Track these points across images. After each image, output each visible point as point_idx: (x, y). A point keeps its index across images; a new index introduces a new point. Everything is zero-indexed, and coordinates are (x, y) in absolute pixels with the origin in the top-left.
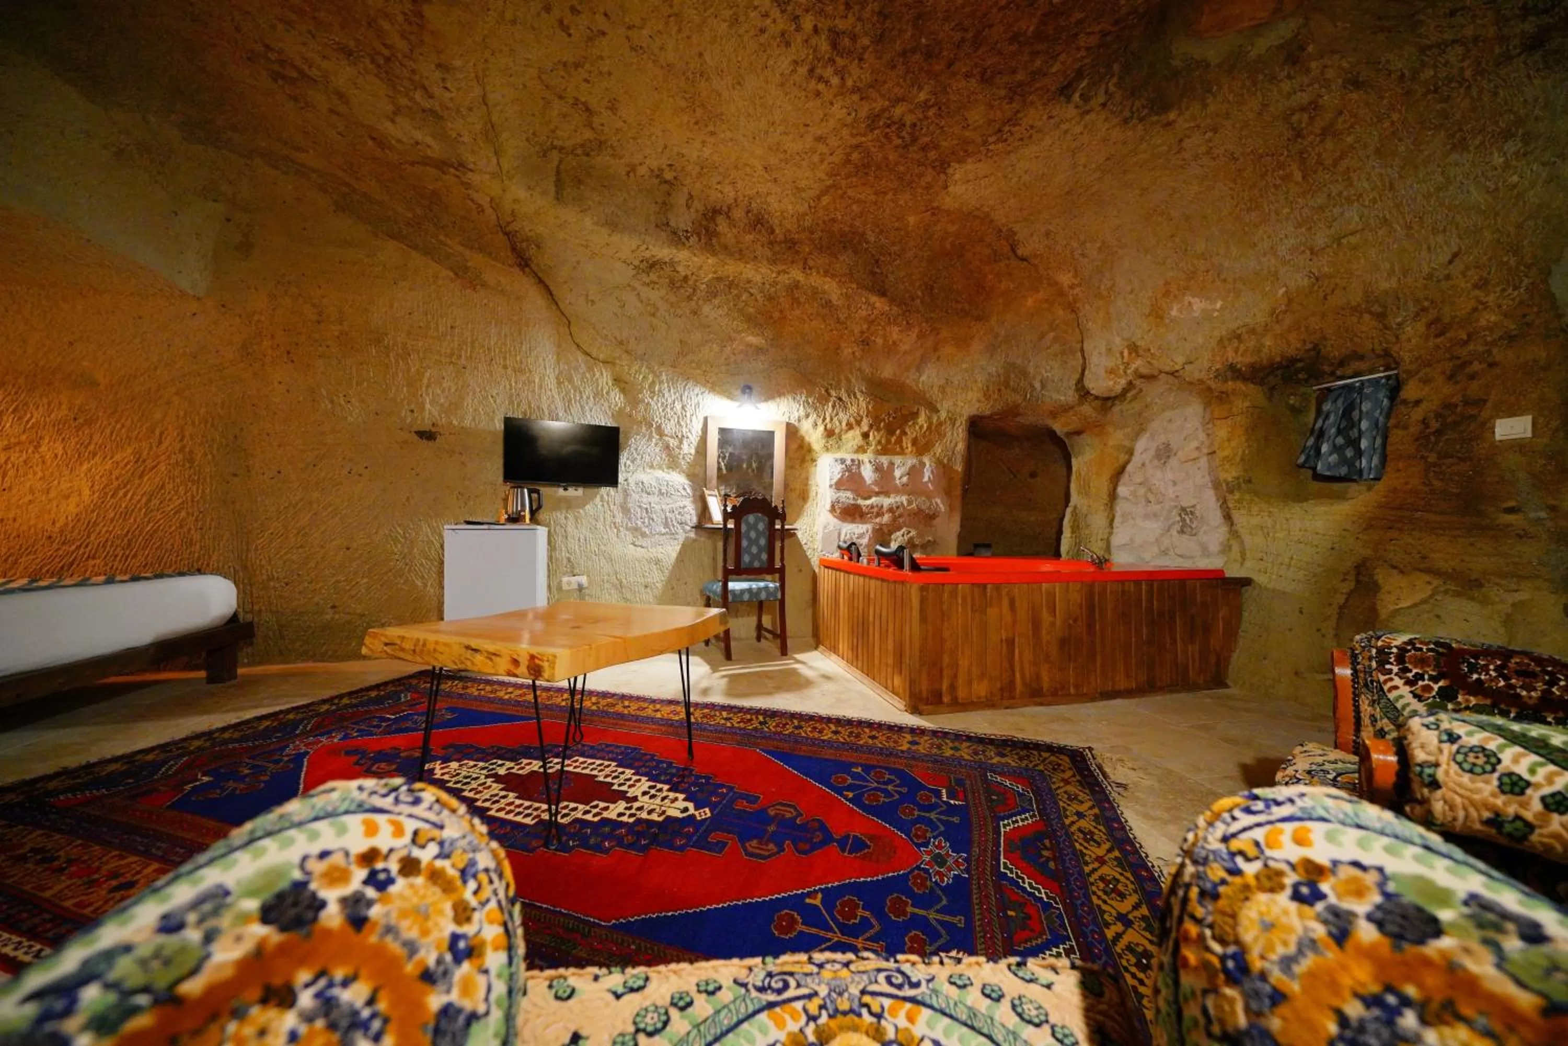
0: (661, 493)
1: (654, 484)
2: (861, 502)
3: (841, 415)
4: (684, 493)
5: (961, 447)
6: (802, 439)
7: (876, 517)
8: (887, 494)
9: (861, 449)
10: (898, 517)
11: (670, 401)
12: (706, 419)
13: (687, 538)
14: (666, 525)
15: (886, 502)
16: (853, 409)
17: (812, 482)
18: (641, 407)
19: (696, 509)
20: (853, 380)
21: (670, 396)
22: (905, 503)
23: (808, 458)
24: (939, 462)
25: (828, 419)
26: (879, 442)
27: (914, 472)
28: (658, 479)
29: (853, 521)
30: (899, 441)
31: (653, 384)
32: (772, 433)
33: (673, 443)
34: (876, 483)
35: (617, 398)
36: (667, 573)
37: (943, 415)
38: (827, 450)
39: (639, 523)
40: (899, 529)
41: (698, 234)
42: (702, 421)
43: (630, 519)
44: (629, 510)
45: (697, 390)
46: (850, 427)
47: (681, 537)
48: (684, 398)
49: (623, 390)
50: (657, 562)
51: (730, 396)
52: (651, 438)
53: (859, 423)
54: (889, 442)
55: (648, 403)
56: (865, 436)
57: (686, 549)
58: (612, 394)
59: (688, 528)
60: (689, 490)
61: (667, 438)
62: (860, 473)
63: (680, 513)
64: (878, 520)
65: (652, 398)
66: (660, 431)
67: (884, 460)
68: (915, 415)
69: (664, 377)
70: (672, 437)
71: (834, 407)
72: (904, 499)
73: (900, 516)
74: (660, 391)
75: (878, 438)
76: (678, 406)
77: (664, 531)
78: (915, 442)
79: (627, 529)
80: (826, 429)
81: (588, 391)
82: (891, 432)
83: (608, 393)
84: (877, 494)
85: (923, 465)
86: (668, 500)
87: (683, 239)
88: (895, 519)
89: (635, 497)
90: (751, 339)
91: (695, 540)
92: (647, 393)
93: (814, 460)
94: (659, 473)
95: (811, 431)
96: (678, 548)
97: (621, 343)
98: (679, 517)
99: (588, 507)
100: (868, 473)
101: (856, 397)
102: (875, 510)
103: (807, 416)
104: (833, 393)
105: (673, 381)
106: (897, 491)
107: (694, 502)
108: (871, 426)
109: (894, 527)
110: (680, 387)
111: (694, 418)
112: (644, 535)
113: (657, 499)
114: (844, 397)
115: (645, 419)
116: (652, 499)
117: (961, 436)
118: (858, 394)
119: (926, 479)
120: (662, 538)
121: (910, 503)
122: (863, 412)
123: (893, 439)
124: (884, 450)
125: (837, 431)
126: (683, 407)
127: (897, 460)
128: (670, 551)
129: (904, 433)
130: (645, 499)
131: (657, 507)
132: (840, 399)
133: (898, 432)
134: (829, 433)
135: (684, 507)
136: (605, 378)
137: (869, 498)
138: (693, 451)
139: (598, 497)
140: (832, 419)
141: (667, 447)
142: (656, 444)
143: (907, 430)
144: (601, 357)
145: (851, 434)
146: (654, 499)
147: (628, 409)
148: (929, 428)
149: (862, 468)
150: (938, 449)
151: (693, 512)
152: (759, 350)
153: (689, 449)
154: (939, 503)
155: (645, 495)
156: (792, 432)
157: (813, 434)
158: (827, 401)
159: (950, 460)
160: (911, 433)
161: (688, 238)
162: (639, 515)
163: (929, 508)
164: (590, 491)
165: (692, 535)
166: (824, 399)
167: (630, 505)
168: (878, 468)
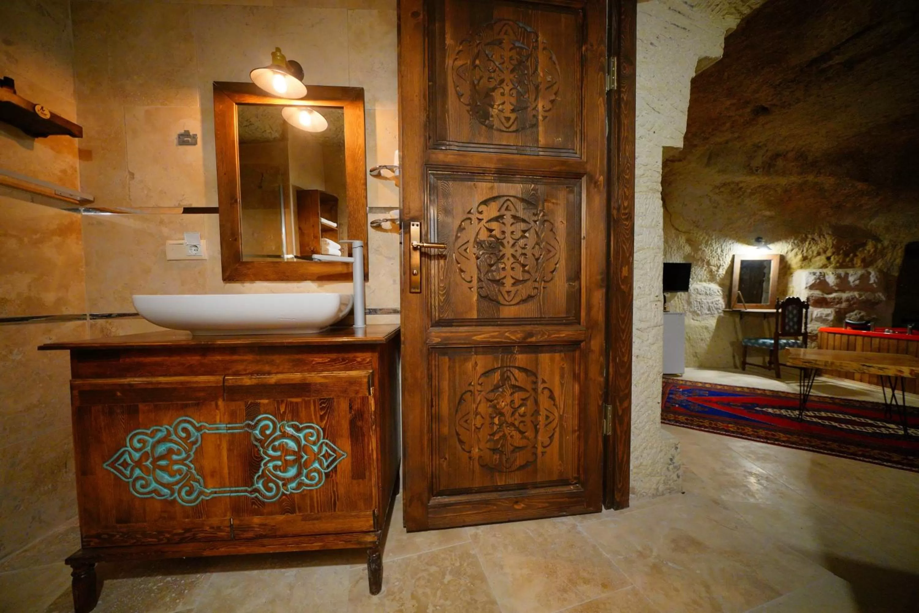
0: (706, 294)
1: (703, 289)
2: (826, 296)
3: (814, 248)
4: (718, 294)
5: (899, 261)
6: (787, 262)
7: (837, 304)
8: (843, 291)
9: (825, 266)
10: (852, 305)
11: (715, 248)
12: (734, 256)
13: (720, 316)
14: (709, 310)
15: (845, 295)
16: (822, 245)
17: (790, 285)
18: (700, 253)
19: (724, 301)
20: (823, 229)
21: (715, 246)
22: (857, 296)
23: (788, 273)
24: (880, 271)
25: (805, 251)
26: (838, 262)
27: (864, 278)
28: (704, 287)
29: (821, 307)
30: (852, 260)
31: (707, 241)
32: (769, 262)
33: (714, 269)
34: (837, 285)
35: (688, 249)
36: (712, 334)
37: (886, 243)
38: (801, 267)
39: (696, 308)
40: (853, 311)
41: (764, 168)
42: (731, 257)
43: (691, 307)
44: (691, 303)
45: (730, 242)
46: (819, 254)
47: (717, 315)
48: (723, 247)
49: (690, 245)
50: (706, 328)
51: (749, 243)
52: (703, 266)
53: (825, 252)
54: (844, 261)
55: (704, 251)
56: (828, 258)
57: (720, 321)
58: (686, 248)
59: (720, 311)
60: (721, 292)
61: (711, 267)
62: (825, 280)
63: (716, 304)
64: (838, 306)
65: (706, 248)
66: (708, 263)
67: (842, 272)
68: (864, 245)
69: (714, 237)
70: (714, 266)
71: (809, 244)
72: (856, 294)
73: (854, 303)
74: (711, 244)
75: (837, 259)
76: (719, 251)
77: (708, 312)
78: (863, 260)
79: (690, 312)
80: (803, 256)
81: (675, 247)
82: (846, 255)
83: (684, 247)
84: (836, 291)
85: (869, 273)
86: (710, 297)
87: (755, 171)
88: (850, 305)
89: (694, 296)
90: (768, 213)
91: (723, 317)
92: (703, 245)
93: (791, 274)
94: (705, 284)
95: (793, 258)
96: (715, 321)
97: (694, 222)
98: (716, 306)
99: (672, 302)
100: (831, 279)
101: (824, 237)
102: (837, 300)
103: (792, 250)
104: (810, 236)
105: (718, 239)
106: (851, 289)
107: (723, 298)
108: (833, 253)
109: (850, 309)
110: (722, 241)
111: (727, 256)
112: (698, 315)
113: (705, 297)
114: (816, 238)
115: (701, 258)
116: (701, 297)
117: (899, 254)
118: (826, 236)
119: (872, 281)
120: (707, 316)
121: (860, 296)
122: (830, 246)
123: (848, 259)
124: (841, 266)
125: (809, 257)
126: (722, 251)
127: (851, 271)
128: (712, 322)
129: (855, 255)
130: (699, 297)
131: (705, 301)
132: (813, 239)
133: (851, 255)
134: (805, 259)
135: (719, 300)
136: (682, 240)
137: (830, 293)
138: (724, 273)
139: (676, 298)
140: (807, 251)
141: (711, 271)
142: (705, 270)
143: (858, 253)
144: (684, 230)
145: (818, 258)
146: (703, 297)
147: (693, 254)
148: (875, 251)
149: (827, 277)
150: (880, 263)
151: (723, 303)
152: (771, 218)
153: (722, 272)
154: (881, 296)
155: (698, 295)
156: (782, 259)
157: (794, 259)
158: (805, 241)
159: (888, 269)
160: (860, 255)
161: (757, 171)
162: (696, 305)
163: (874, 298)
164: (674, 294)
165: (722, 314)
166: (803, 241)
167: (691, 300)
168: (838, 277)
